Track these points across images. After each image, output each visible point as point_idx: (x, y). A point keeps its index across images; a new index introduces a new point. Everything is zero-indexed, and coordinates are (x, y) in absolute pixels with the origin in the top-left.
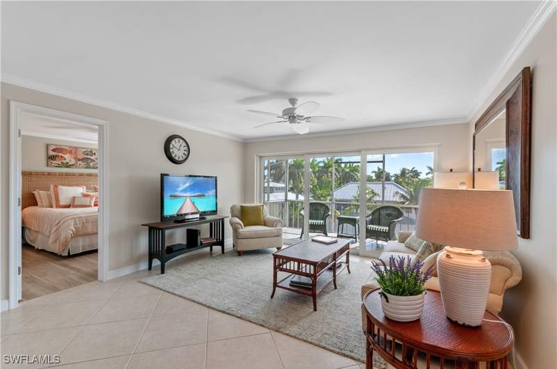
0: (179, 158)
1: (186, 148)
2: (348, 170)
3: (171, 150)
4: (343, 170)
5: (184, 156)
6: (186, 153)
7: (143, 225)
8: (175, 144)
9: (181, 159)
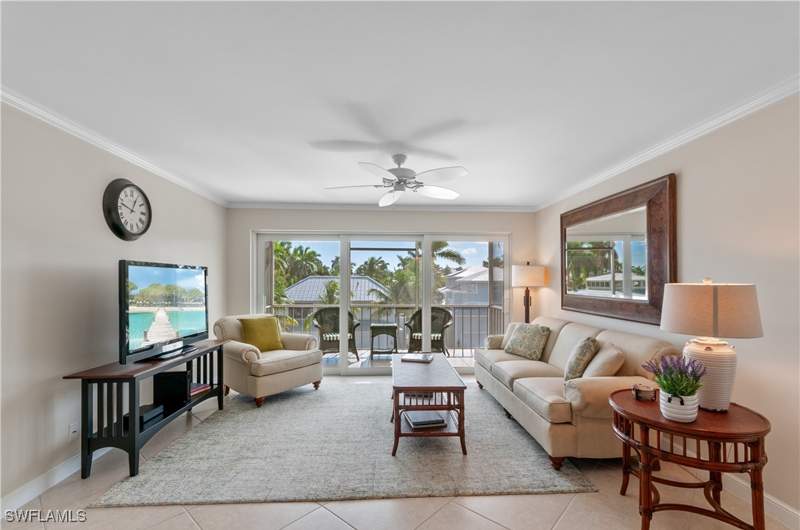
0: (132, 227)
1: (144, 209)
2: (299, 258)
3: (120, 211)
4: (292, 258)
5: (140, 225)
6: (144, 218)
7: (64, 378)
8: (126, 198)
9: (135, 231)
